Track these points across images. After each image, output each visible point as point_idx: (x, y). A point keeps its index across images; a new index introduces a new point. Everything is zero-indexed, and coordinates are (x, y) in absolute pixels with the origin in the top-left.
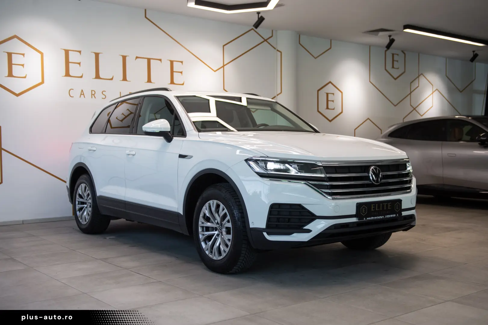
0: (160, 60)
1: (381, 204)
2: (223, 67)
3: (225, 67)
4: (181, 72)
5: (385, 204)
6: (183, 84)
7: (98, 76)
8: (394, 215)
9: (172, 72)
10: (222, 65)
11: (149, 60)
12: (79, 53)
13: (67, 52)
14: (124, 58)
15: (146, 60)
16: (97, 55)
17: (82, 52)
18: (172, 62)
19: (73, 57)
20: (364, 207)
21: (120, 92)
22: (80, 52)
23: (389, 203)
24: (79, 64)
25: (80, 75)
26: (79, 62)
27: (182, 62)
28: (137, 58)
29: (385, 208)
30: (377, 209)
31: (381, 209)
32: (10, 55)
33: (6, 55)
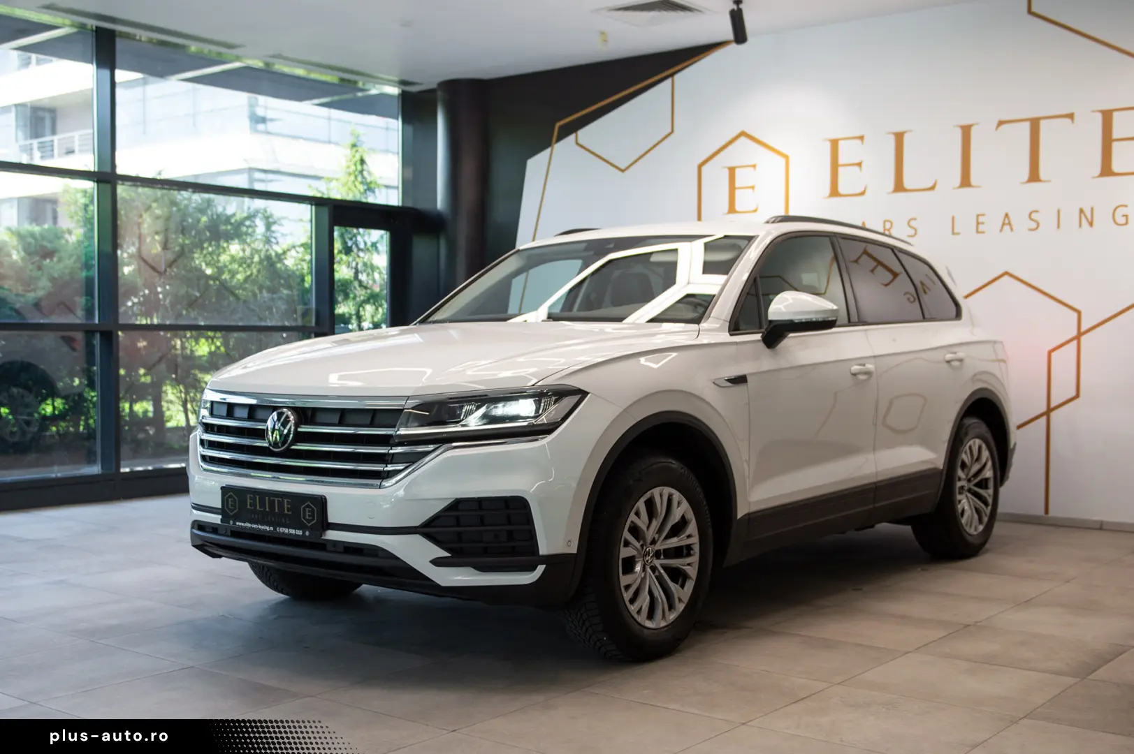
0: (1071, 116)
1: (267, 498)
5: (276, 500)
7: (899, 187)
8: (300, 532)
9: (1107, 141)
11: (1035, 124)
12: (858, 142)
13: (834, 144)
14: (966, 131)
15: (1028, 125)
16: (899, 137)
17: (866, 139)
18: (1107, 116)
19: (848, 152)
20: (231, 497)
21: (953, 218)
22: (861, 138)
23: (286, 500)
24: (859, 164)
25: (861, 190)
26: (857, 161)
28: (1001, 123)
29: (276, 511)
30: (258, 508)
31: (267, 509)
32: (732, 171)
33: (726, 173)
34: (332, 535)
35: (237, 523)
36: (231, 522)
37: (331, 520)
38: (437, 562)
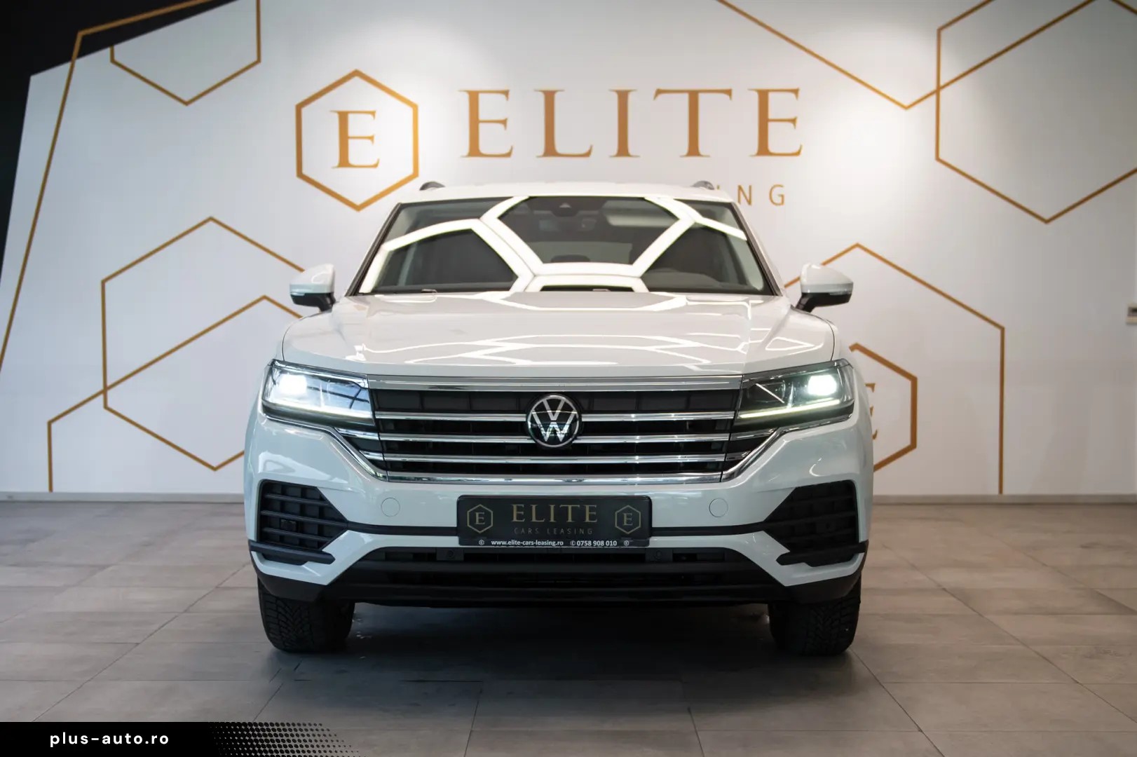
0: (729, 92)
1: (552, 507)
2: (937, 92)
3: (943, 93)
4: (793, 121)
5: (570, 507)
6: (798, 153)
7: (550, 150)
8: (613, 544)
9: (764, 121)
10: (933, 87)
11: (694, 96)
12: (503, 96)
13: (474, 97)
14: (623, 96)
15: (686, 97)
16: (549, 96)
17: (511, 94)
18: (763, 96)
19: (487, 108)
20: (480, 510)
22: (506, 93)
23: (587, 507)
24: (504, 122)
25: (506, 151)
26: (502, 118)
27: (796, 92)
28: (659, 92)
29: (570, 520)
30: (534, 520)
31: (552, 520)
32: (343, 117)
33: (335, 119)
34: (657, 542)
35: (493, 543)
36: (481, 542)
37: (655, 524)
38: (783, 560)
